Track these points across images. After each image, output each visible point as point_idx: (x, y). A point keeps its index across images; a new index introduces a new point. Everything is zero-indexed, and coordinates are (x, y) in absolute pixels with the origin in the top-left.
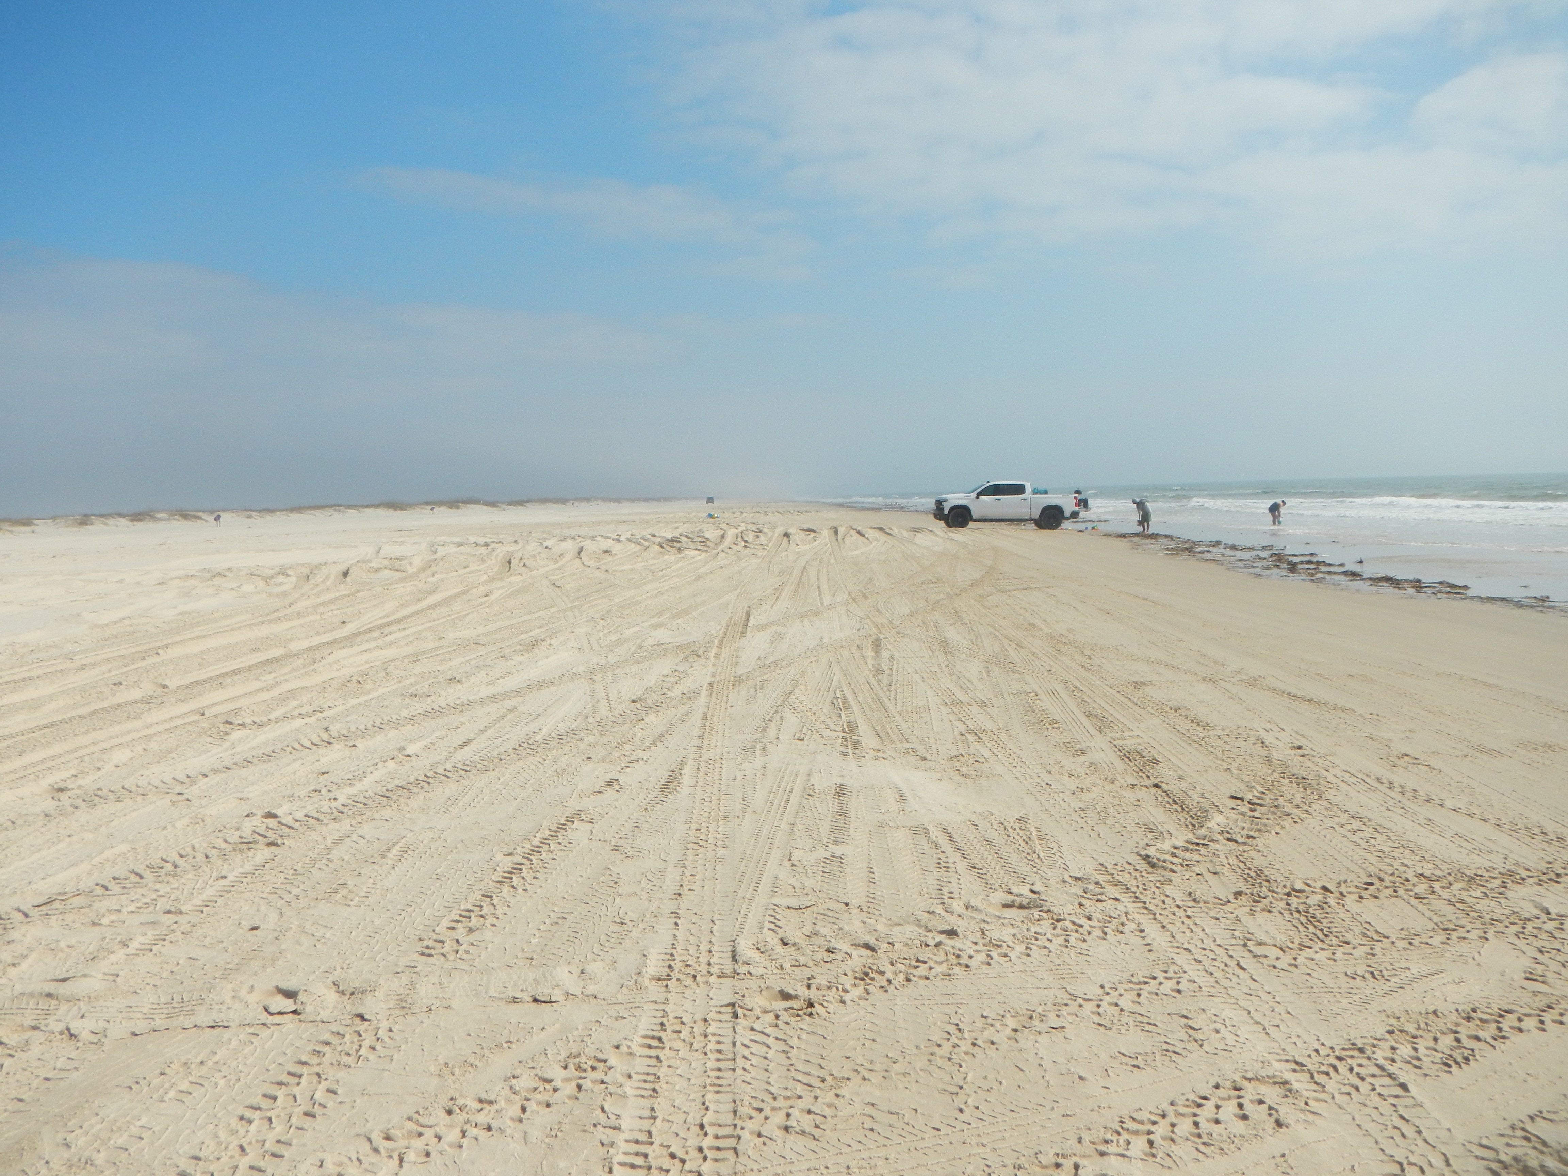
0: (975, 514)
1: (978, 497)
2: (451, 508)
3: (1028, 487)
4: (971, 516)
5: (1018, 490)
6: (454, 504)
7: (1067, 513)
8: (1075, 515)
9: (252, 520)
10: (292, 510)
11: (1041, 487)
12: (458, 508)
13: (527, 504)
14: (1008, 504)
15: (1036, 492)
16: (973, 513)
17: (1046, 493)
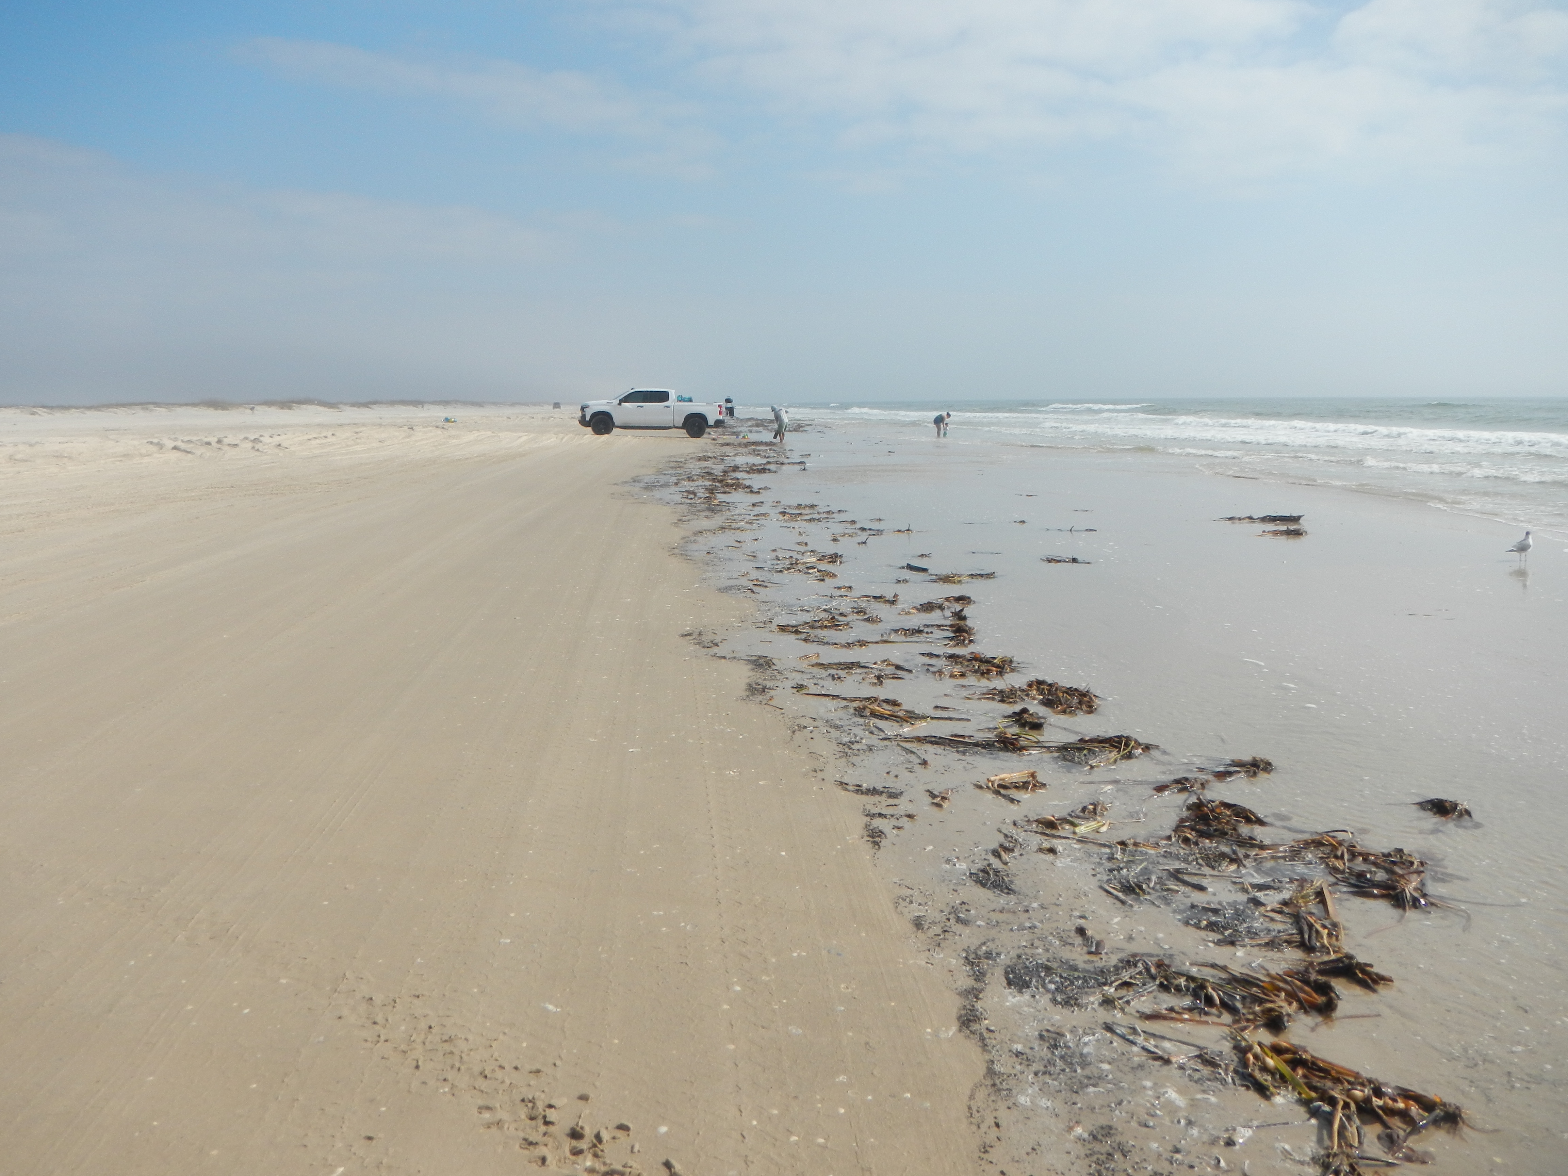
0: (617, 420)
1: (620, 404)
2: (282, 408)
3: (673, 395)
4: (613, 424)
5: (662, 397)
6: (286, 404)
7: (711, 422)
8: (719, 424)
9: (36, 416)
10: (89, 408)
11: (686, 396)
12: (290, 408)
13: (374, 406)
14: (651, 411)
15: (681, 399)
16: (615, 420)
17: (690, 400)
